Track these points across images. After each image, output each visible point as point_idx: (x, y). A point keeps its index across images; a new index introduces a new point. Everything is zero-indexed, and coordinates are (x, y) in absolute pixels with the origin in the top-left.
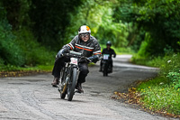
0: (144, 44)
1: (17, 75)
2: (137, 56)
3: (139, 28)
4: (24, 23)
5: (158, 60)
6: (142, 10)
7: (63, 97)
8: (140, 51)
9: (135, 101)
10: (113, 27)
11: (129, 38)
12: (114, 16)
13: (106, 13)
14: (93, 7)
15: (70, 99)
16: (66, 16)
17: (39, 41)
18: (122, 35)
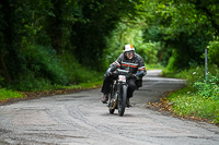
0: (172, 60)
1: (63, 93)
2: (166, 70)
3: (166, 46)
4: (67, 48)
5: (184, 73)
6: (169, 30)
7: (112, 112)
8: (169, 66)
9: (167, 109)
10: (144, 46)
11: (158, 56)
12: (144, 37)
13: (137, 35)
14: (125, 30)
15: (122, 114)
16: (102, 39)
17: (80, 62)
18: (152, 53)
